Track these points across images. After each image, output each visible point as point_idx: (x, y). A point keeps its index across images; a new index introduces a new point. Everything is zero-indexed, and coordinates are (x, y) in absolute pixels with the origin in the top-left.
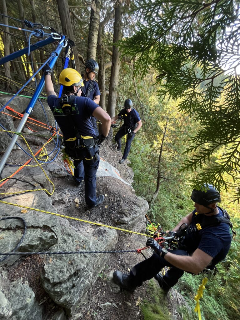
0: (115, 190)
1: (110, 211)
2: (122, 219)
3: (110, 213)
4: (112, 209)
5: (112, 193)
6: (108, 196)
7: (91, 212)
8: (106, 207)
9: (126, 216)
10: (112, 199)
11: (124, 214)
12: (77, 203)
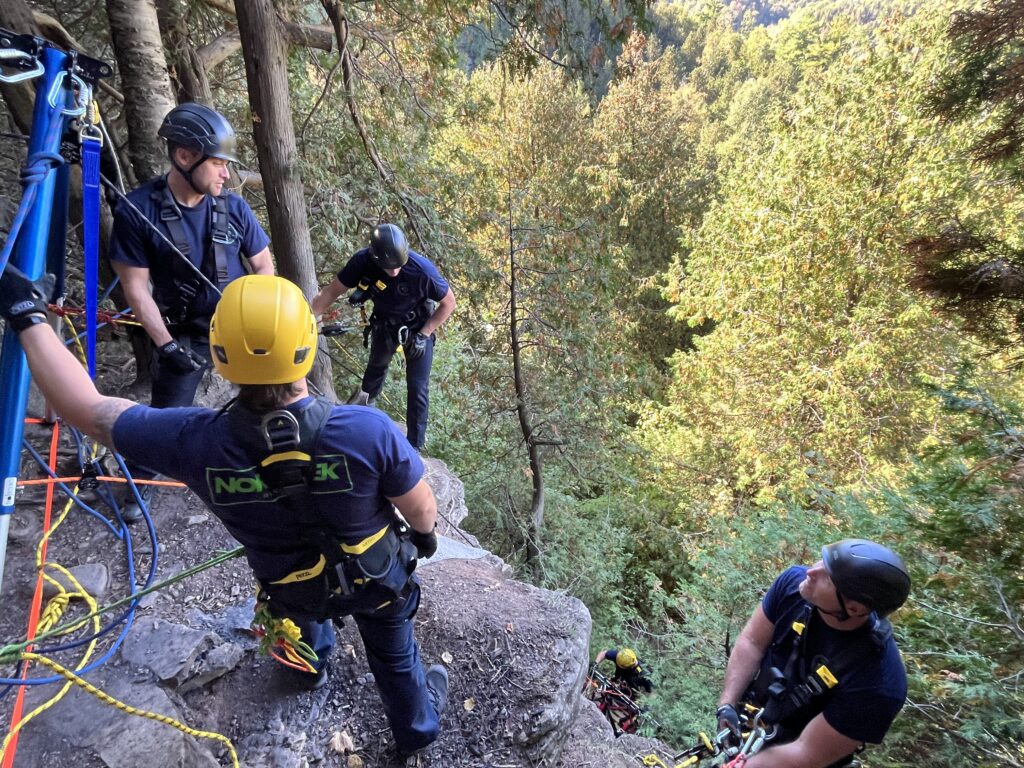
0: (468, 620)
1: (491, 717)
2: (542, 720)
3: (493, 723)
4: (495, 701)
5: (465, 638)
6: (455, 659)
7: (423, 759)
8: (468, 705)
9: (549, 700)
10: (475, 665)
11: (541, 697)
12: (347, 752)
